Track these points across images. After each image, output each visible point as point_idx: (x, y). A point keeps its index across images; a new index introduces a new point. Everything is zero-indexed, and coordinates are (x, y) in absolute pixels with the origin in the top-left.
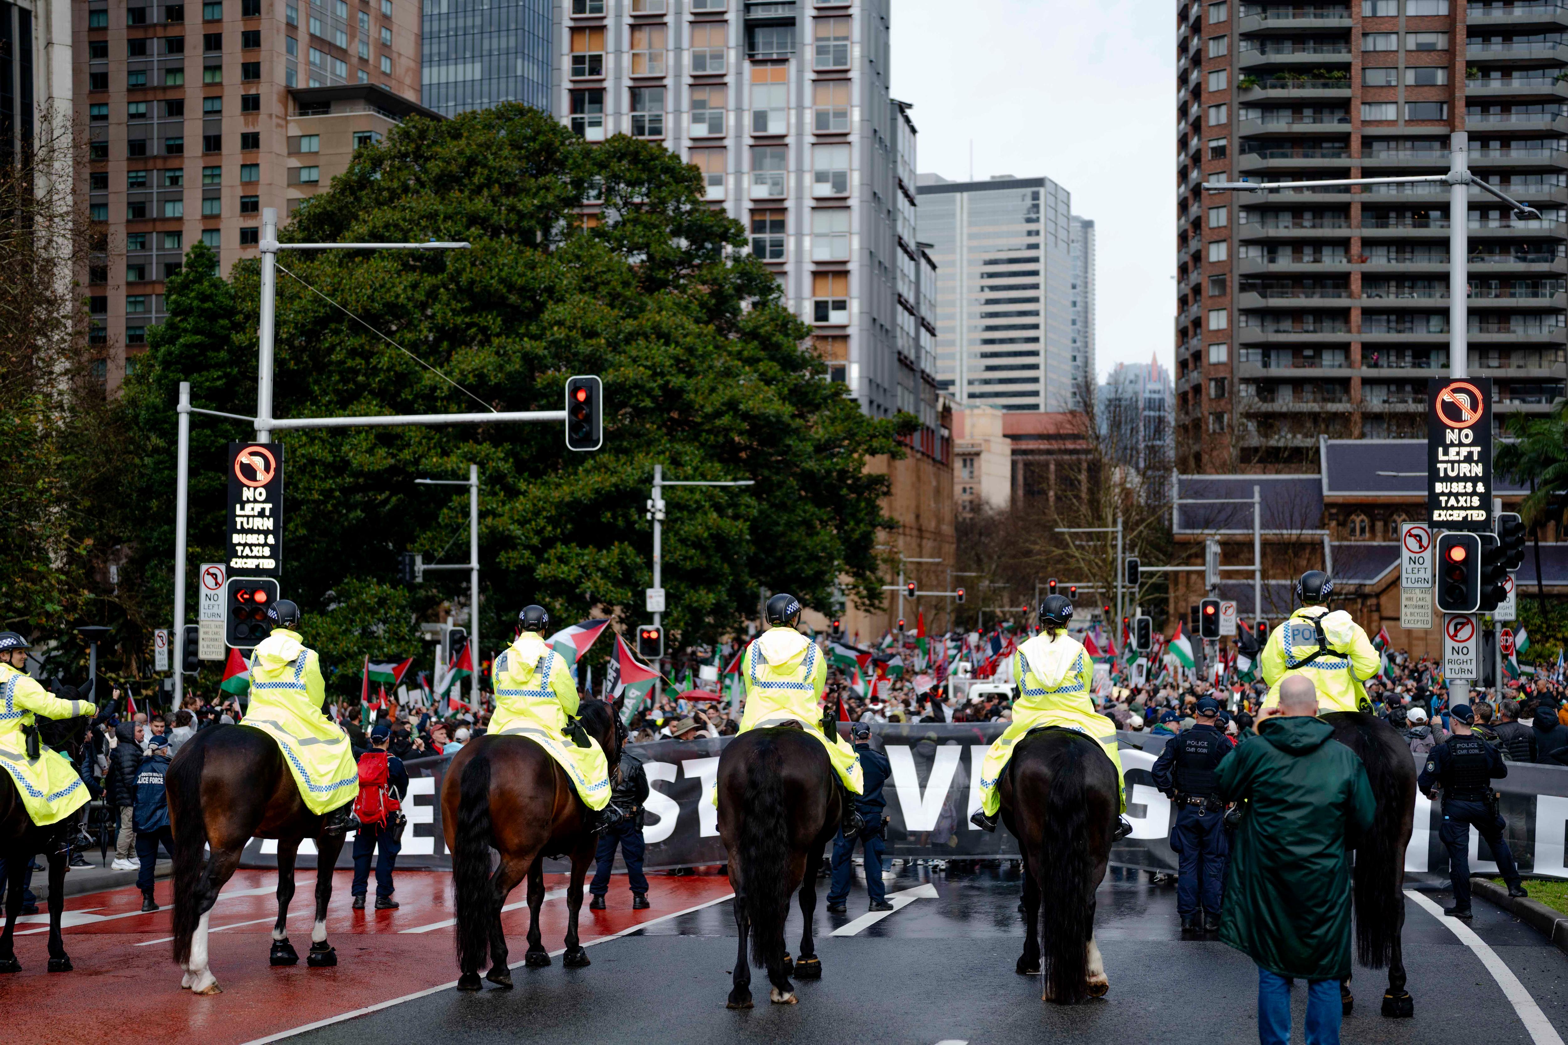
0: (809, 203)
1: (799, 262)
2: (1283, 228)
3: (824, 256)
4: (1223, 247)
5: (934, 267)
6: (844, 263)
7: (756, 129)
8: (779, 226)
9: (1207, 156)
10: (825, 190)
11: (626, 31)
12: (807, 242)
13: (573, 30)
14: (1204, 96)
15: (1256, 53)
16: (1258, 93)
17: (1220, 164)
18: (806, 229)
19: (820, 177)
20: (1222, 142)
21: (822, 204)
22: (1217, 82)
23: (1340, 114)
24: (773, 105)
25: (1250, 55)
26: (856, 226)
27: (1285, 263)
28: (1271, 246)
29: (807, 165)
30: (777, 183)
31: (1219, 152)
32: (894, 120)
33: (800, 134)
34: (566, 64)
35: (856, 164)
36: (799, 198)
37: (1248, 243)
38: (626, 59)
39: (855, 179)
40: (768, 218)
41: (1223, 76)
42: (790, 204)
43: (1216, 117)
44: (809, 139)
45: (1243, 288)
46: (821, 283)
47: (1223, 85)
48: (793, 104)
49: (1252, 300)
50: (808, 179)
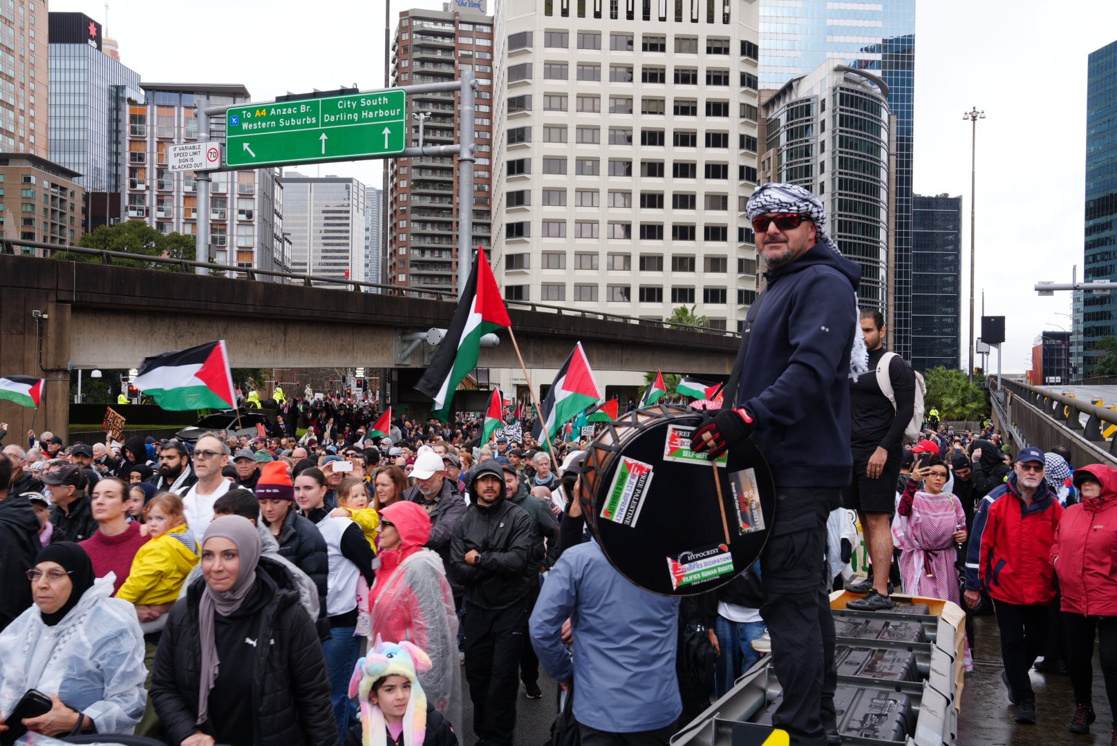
0: (236, 222)
1: (232, 247)
2: (427, 243)
3: (243, 245)
4: (404, 249)
5: (291, 243)
6: (251, 248)
7: (213, 190)
8: (224, 231)
9: (399, 213)
10: (243, 217)
11: (155, 144)
12: (235, 238)
13: (130, 141)
14: (398, 189)
15: (418, 175)
16: (418, 190)
17: (403, 217)
18: (235, 233)
19: (241, 212)
20: (405, 208)
21: (241, 223)
22: (403, 184)
23: (449, 200)
24: (221, 180)
25: (416, 175)
26: (256, 233)
27: (428, 256)
28: (423, 250)
29: (235, 207)
30: (223, 213)
31: (404, 211)
32: (273, 185)
33: (232, 194)
34: (128, 155)
35: (256, 208)
36: (232, 220)
37: (414, 248)
38: (155, 156)
39: (256, 214)
40: (218, 227)
41: (405, 182)
42: (228, 222)
43: (403, 198)
44: (236, 196)
45: (412, 266)
46: (241, 255)
47: (405, 186)
48: (229, 181)
49: (415, 270)
50: (236, 212)
